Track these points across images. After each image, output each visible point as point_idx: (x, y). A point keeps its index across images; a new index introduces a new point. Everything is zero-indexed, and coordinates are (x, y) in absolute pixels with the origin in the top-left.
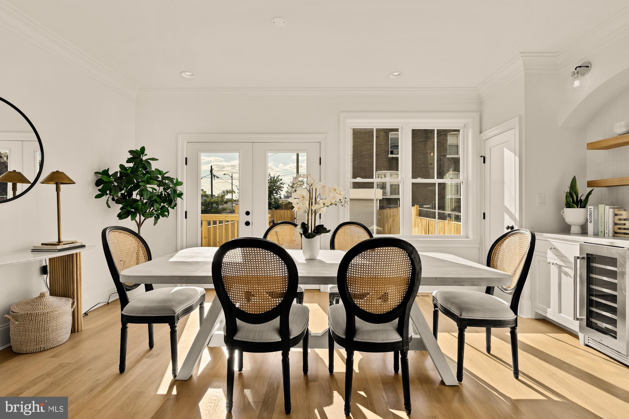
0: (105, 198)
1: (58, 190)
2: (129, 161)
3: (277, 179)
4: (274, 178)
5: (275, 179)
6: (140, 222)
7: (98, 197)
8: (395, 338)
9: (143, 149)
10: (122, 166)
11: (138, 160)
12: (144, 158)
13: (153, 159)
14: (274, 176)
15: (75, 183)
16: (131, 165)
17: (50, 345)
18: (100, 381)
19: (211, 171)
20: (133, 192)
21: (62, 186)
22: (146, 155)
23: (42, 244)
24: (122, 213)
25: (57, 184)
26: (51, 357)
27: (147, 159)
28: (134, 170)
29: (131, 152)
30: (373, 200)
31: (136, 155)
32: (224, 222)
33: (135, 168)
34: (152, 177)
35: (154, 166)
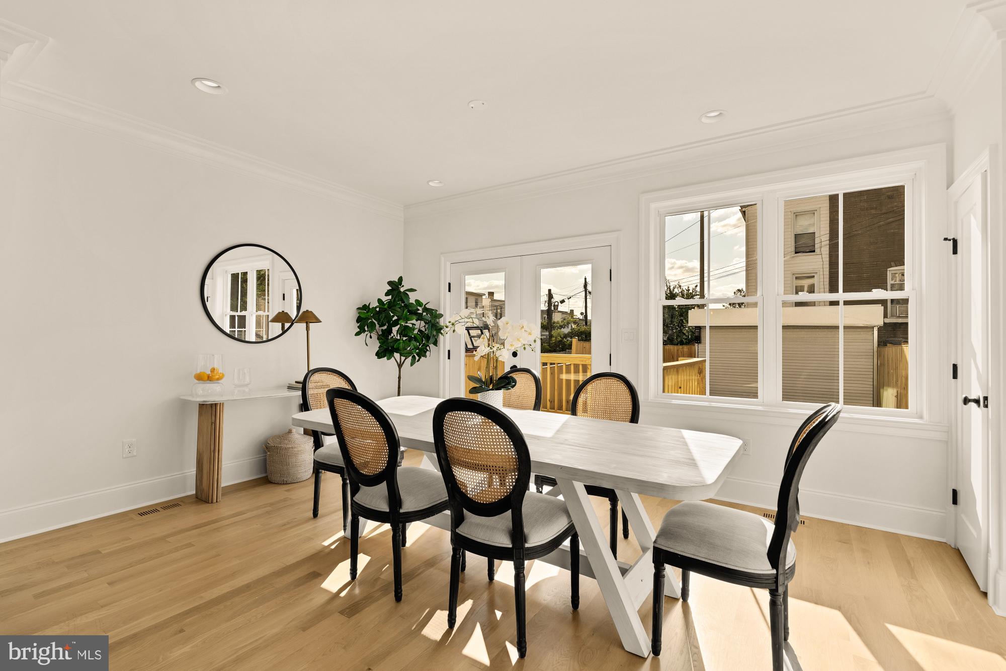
0: (363, 335)
1: (308, 329)
2: (387, 294)
3: (693, 292)
4: (689, 290)
5: (690, 292)
6: (400, 362)
7: (357, 334)
8: (501, 541)
9: (401, 279)
10: (380, 301)
11: (396, 293)
12: (402, 290)
13: (412, 290)
14: (688, 287)
15: (321, 322)
16: (390, 297)
17: (290, 480)
18: (296, 520)
19: (585, 286)
20: (393, 328)
21: (311, 325)
22: (403, 286)
23: (296, 382)
24: (380, 352)
25: (307, 323)
26: (286, 491)
27: (405, 290)
28: (391, 304)
29: (390, 283)
30: (837, 327)
31: (394, 287)
32: (548, 364)
33: (392, 301)
34: (412, 311)
35: (413, 298)
